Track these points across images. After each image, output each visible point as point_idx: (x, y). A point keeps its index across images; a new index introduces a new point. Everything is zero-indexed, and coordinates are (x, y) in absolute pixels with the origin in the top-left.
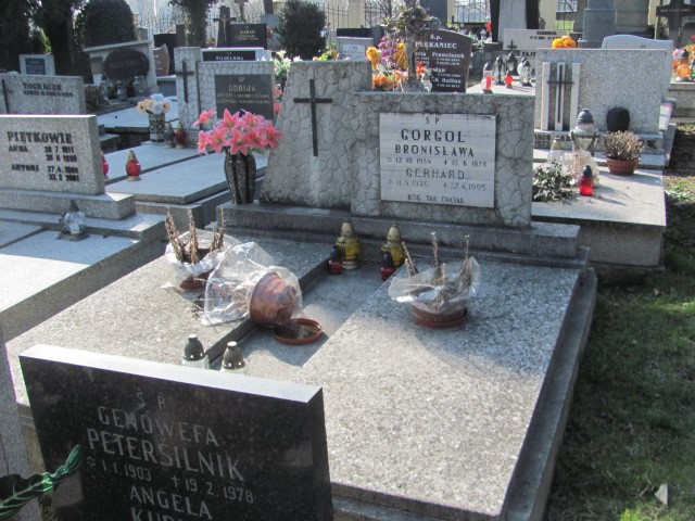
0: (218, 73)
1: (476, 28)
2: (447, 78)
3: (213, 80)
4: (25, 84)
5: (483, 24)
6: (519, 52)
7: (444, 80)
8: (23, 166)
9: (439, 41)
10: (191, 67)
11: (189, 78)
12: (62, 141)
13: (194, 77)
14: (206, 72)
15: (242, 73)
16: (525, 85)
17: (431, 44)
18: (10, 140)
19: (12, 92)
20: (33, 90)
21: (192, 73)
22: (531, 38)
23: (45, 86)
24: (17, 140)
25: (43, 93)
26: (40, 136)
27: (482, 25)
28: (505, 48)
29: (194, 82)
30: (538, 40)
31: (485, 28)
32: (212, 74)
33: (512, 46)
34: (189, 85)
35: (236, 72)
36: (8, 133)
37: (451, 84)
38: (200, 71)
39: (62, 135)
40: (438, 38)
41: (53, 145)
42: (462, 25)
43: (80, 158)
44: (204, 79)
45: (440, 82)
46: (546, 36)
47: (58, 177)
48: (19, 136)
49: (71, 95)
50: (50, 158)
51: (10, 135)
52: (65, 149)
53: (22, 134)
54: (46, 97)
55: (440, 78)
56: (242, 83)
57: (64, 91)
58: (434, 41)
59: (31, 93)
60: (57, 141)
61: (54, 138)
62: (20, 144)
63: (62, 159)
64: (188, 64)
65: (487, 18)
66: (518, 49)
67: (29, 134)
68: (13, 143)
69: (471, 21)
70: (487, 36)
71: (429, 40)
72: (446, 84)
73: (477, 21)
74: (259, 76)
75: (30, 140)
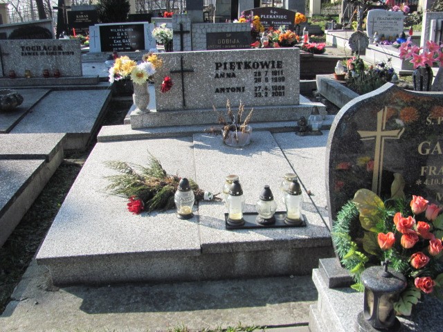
0: (209, 31)
3: (205, 36)
4: (23, 47)
8: (228, 89)
9: (276, 15)
10: (187, 27)
11: (185, 36)
12: (273, 67)
13: (189, 35)
14: (199, 31)
15: (228, 31)
17: (271, 17)
18: (217, 69)
19: (7, 55)
20: (31, 51)
21: (188, 32)
23: (45, 48)
24: (225, 68)
25: (42, 54)
26: (251, 65)
29: (189, 38)
32: (204, 31)
34: (185, 40)
35: (224, 30)
36: (217, 64)
38: (194, 31)
39: (273, 62)
40: (275, 12)
41: (263, 71)
43: (289, 79)
44: (197, 35)
47: (263, 95)
48: (228, 66)
49: (73, 53)
50: (258, 80)
51: (218, 66)
52: (274, 73)
53: (231, 63)
54: (46, 56)
56: (229, 38)
57: (65, 51)
58: (273, 14)
59: (30, 54)
60: (268, 67)
61: (265, 65)
62: (229, 71)
63: (270, 81)
64: (185, 26)
67: (239, 64)
68: (221, 70)
71: (270, 14)
74: (242, 33)
75: (239, 68)
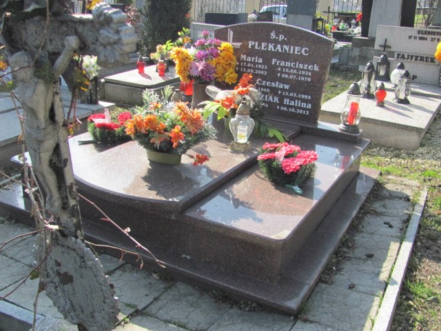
1: (347, 18)
2: (292, 99)
5: (355, 14)
6: (393, 53)
7: (286, 101)
9: (282, 43)
16: (401, 101)
17: (271, 47)
22: (410, 37)
27: (353, 16)
28: (377, 47)
30: (418, 41)
31: (356, 19)
33: (385, 46)
37: (296, 108)
40: (281, 37)
42: (336, 15)
45: (281, 104)
46: (429, 37)
55: (282, 98)
58: (276, 42)
65: (358, 10)
66: (393, 49)
69: (345, 11)
70: (357, 25)
71: (269, 41)
72: (289, 106)
73: (349, 12)
